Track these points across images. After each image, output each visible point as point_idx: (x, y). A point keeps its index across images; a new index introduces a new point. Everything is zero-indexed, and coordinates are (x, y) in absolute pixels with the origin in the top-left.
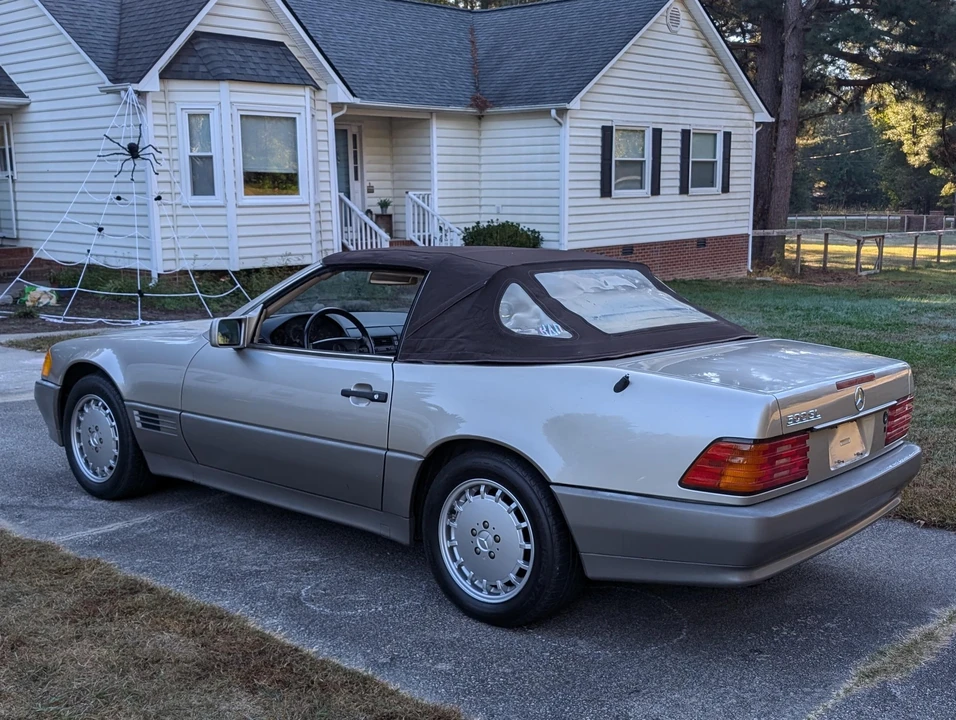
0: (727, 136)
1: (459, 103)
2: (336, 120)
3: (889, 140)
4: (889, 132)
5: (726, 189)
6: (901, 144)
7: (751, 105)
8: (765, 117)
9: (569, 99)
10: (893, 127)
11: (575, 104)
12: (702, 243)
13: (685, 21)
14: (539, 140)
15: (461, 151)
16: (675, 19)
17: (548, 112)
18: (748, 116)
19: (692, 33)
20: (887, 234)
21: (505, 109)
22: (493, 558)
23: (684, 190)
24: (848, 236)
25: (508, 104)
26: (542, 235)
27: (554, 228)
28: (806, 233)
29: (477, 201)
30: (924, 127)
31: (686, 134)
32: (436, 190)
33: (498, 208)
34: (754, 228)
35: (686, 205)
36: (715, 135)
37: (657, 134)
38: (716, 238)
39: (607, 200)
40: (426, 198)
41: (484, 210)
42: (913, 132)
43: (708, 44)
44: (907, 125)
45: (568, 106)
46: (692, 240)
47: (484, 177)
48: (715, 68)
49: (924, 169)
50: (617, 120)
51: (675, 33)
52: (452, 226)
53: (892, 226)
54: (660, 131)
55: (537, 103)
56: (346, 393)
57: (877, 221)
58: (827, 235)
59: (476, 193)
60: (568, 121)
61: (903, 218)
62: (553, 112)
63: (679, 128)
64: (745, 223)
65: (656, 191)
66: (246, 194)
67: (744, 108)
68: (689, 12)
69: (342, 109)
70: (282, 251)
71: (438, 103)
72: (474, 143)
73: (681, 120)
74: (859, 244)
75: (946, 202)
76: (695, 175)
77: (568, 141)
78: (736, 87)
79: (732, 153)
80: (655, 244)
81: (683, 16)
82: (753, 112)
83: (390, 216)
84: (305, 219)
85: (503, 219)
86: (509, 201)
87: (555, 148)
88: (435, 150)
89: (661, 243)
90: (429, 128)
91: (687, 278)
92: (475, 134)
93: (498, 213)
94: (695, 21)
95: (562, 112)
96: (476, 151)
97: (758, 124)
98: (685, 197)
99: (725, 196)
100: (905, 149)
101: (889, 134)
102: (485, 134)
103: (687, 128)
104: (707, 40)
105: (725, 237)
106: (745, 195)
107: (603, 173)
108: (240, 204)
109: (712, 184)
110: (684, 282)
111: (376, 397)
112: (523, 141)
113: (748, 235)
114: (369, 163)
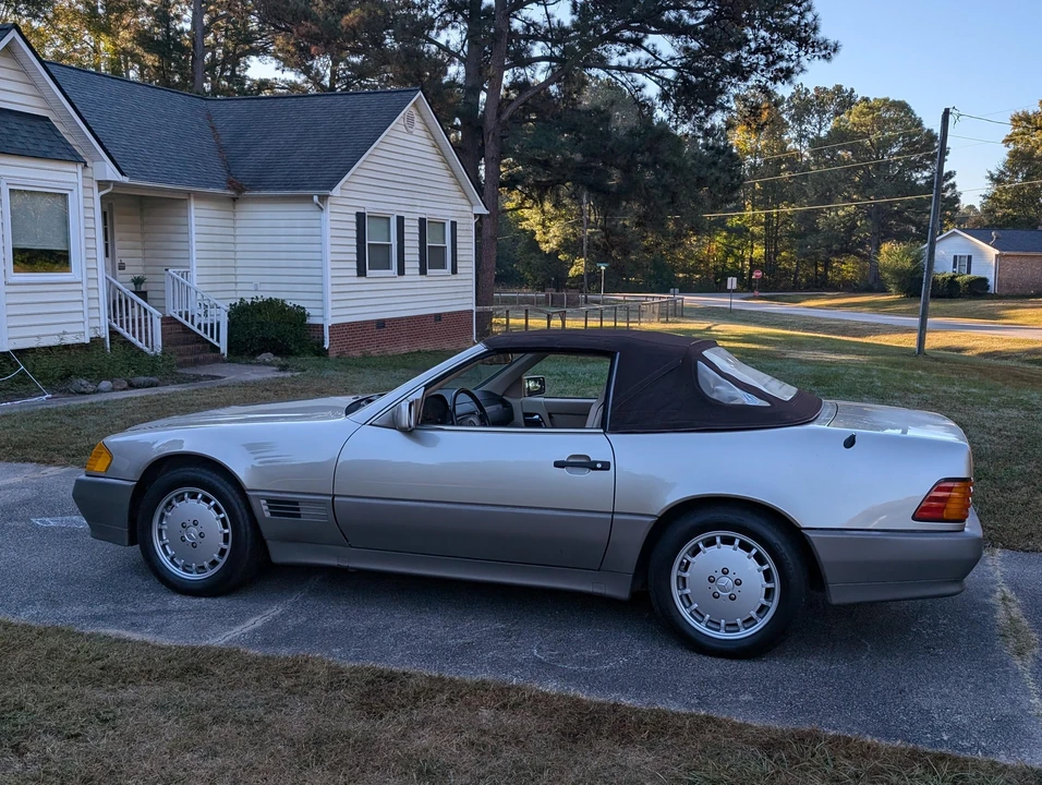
0: (454, 224)
1: (218, 186)
2: (102, 198)
3: (524, 230)
4: (523, 223)
5: (454, 271)
6: (534, 233)
7: (471, 198)
8: (482, 210)
9: (331, 188)
10: (527, 219)
11: (336, 192)
12: (438, 317)
13: (418, 125)
14: (299, 223)
15: (217, 230)
16: (410, 121)
17: (312, 197)
18: (468, 208)
19: (424, 134)
20: (568, 310)
21: (264, 193)
22: (734, 599)
23: (423, 271)
24: (541, 312)
25: (266, 189)
26: (307, 311)
27: (318, 304)
28: (513, 309)
29: (232, 279)
30: (550, 220)
31: (422, 222)
32: (195, 268)
33: (256, 285)
34: (477, 305)
35: (426, 285)
36: (444, 224)
37: (401, 220)
38: (449, 313)
39: (363, 279)
40: (186, 275)
41: (239, 287)
42: (543, 225)
43: (436, 145)
44: (538, 218)
45: (330, 193)
46: (430, 315)
47: (239, 255)
48: (441, 165)
49: (554, 254)
50: (369, 208)
51: (411, 133)
52: (217, 302)
53: (538, 302)
54: (403, 218)
55: (298, 189)
56: (558, 464)
57: (524, 298)
58: (527, 311)
59: (232, 271)
60: (329, 208)
61: (547, 295)
62: (316, 198)
63: (417, 217)
64: (469, 301)
65: (401, 271)
66: (15, 271)
67: (465, 202)
68: (421, 116)
69: (108, 187)
70: (59, 329)
71: (198, 185)
72: (230, 223)
73: (418, 210)
74: (549, 318)
75: (573, 282)
76: (432, 258)
77: (329, 224)
78: (458, 183)
79: (458, 239)
80: (402, 318)
81: (417, 119)
82: (472, 206)
83: (145, 292)
84: (78, 297)
85: (267, 296)
86: (268, 279)
87: (317, 231)
88: (194, 229)
89: (407, 318)
90: (186, 208)
91: (429, 349)
92: (230, 215)
93: (256, 290)
94: (426, 124)
95: (323, 198)
96: (231, 231)
97: (476, 215)
98: (424, 277)
99: (454, 277)
100: (538, 237)
101: (524, 225)
102: (238, 215)
103: (424, 216)
104: (435, 141)
105: (455, 313)
106: (468, 277)
107: (358, 254)
108: (10, 281)
109: (443, 266)
110: (427, 352)
111: (599, 466)
112: (282, 223)
113: (472, 311)
114: (120, 240)
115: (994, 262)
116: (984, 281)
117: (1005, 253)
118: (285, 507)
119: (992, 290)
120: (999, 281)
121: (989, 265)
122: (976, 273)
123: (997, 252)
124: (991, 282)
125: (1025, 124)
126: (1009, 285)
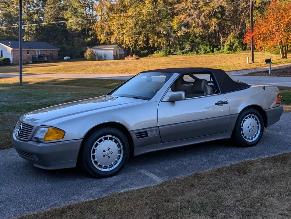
22: (252, 131)
56: (216, 104)
111: (225, 103)
115: (11, 53)
116: (8, 59)
117: (14, 49)
118: (142, 134)
119: (11, 62)
120: (14, 59)
121: (9, 54)
122: (5, 56)
123: (12, 49)
124: (11, 60)
125: (4, 4)
126: (17, 60)
